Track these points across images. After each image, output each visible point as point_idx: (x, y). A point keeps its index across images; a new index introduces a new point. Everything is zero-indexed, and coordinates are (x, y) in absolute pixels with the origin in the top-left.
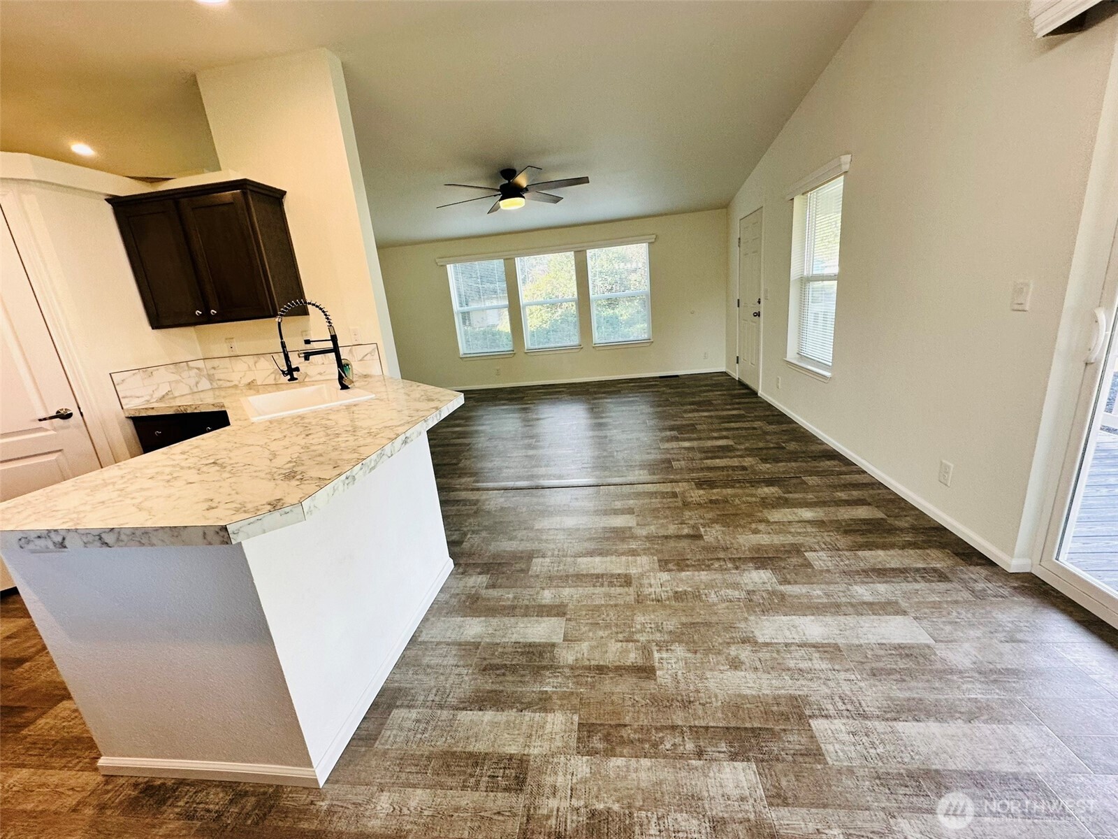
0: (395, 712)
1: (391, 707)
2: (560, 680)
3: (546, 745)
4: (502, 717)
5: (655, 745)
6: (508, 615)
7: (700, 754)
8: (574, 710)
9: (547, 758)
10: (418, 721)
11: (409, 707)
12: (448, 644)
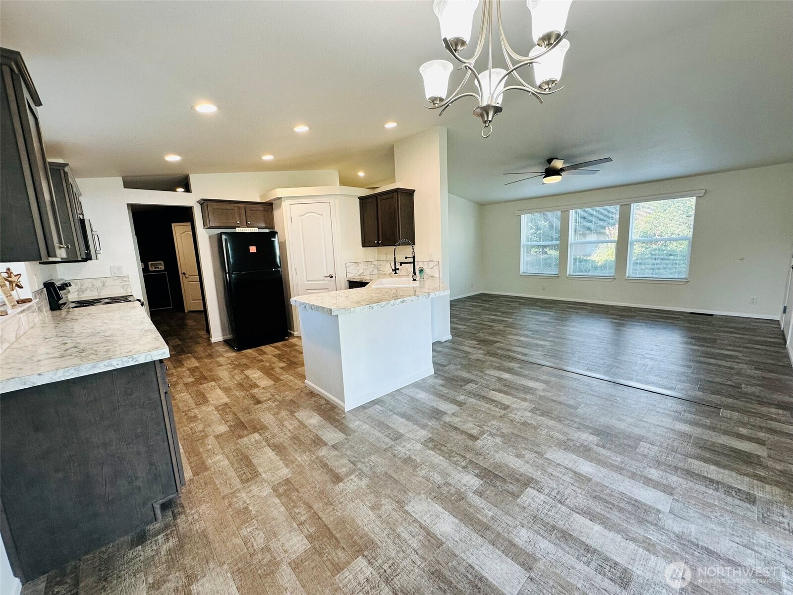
0: (377, 405)
1: (377, 404)
2: (437, 423)
3: (413, 436)
4: (406, 422)
5: (450, 457)
7: (464, 468)
8: (433, 433)
9: (409, 439)
10: (381, 411)
11: (381, 406)
12: (408, 396)
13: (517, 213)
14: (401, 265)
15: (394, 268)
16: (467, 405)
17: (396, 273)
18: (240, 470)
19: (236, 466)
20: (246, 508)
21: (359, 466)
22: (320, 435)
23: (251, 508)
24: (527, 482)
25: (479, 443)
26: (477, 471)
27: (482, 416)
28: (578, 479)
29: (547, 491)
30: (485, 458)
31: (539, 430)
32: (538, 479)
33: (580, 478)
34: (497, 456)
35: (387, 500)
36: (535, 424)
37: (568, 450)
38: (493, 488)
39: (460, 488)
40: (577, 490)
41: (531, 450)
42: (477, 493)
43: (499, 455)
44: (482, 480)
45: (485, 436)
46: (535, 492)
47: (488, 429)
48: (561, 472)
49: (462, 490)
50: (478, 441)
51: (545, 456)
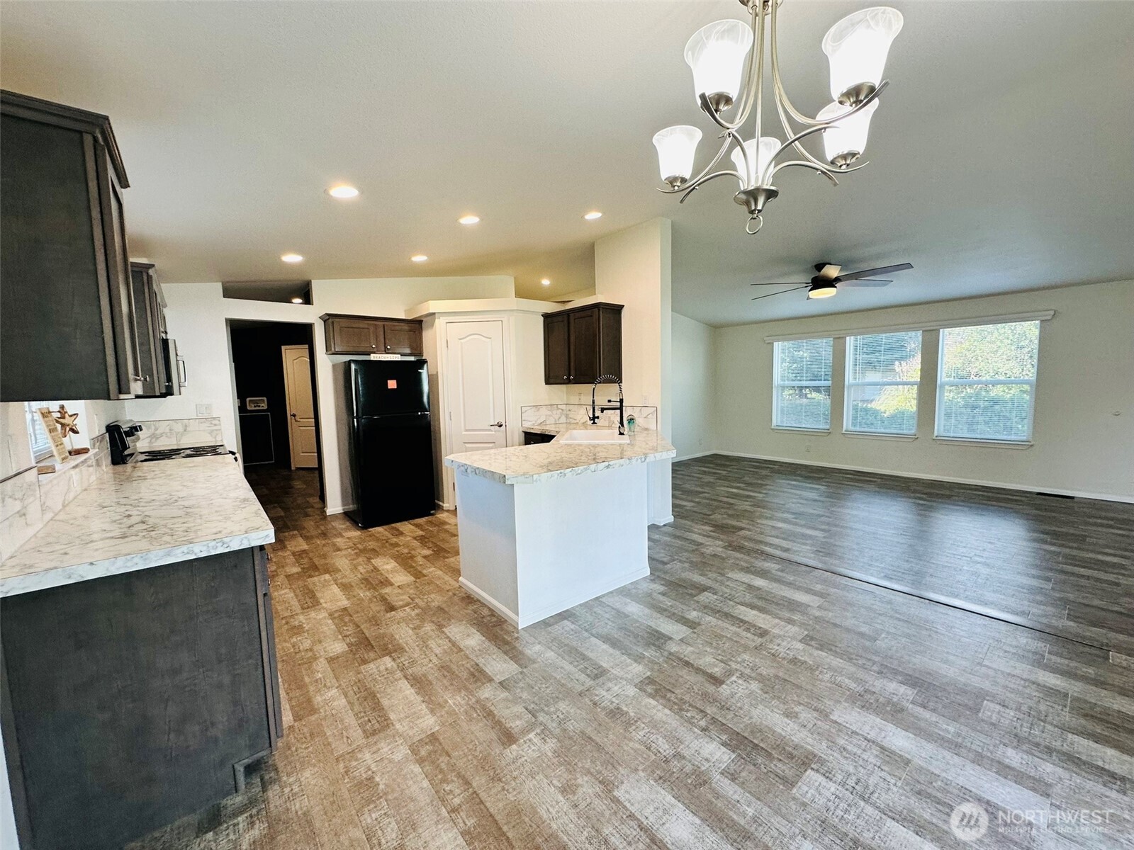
0: (566, 621)
1: (565, 618)
2: (657, 654)
3: (622, 673)
4: (611, 650)
6: (659, 612)
7: (704, 730)
8: (652, 670)
10: (572, 630)
11: (573, 623)
12: (613, 608)
13: (768, 340)
14: (602, 412)
15: (591, 416)
16: (703, 627)
17: (594, 423)
18: (362, 714)
19: (357, 708)
20: (370, 779)
21: (541, 719)
22: (481, 665)
23: (377, 779)
24: (806, 761)
25: (725, 690)
26: (726, 736)
27: (726, 645)
28: (887, 759)
29: (839, 777)
30: (736, 716)
31: (817, 673)
32: (822, 755)
33: (890, 757)
34: (755, 713)
35: (586, 779)
36: (811, 662)
37: (868, 709)
38: (752, 768)
39: (699, 765)
40: (888, 778)
41: (807, 705)
42: (726, 774)
43: (758, 711)
44: (734, 752)
45: (734, 678)
46: (821, 779)
47: (738, 667)
48: (859, 746)
49: (703, 768)
50: (724, 686)
51: (831, 717)
